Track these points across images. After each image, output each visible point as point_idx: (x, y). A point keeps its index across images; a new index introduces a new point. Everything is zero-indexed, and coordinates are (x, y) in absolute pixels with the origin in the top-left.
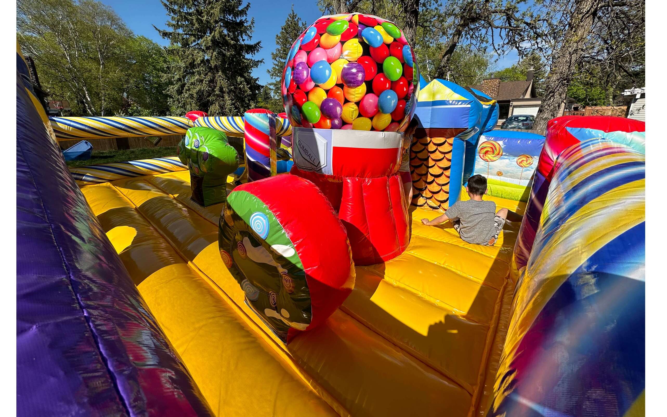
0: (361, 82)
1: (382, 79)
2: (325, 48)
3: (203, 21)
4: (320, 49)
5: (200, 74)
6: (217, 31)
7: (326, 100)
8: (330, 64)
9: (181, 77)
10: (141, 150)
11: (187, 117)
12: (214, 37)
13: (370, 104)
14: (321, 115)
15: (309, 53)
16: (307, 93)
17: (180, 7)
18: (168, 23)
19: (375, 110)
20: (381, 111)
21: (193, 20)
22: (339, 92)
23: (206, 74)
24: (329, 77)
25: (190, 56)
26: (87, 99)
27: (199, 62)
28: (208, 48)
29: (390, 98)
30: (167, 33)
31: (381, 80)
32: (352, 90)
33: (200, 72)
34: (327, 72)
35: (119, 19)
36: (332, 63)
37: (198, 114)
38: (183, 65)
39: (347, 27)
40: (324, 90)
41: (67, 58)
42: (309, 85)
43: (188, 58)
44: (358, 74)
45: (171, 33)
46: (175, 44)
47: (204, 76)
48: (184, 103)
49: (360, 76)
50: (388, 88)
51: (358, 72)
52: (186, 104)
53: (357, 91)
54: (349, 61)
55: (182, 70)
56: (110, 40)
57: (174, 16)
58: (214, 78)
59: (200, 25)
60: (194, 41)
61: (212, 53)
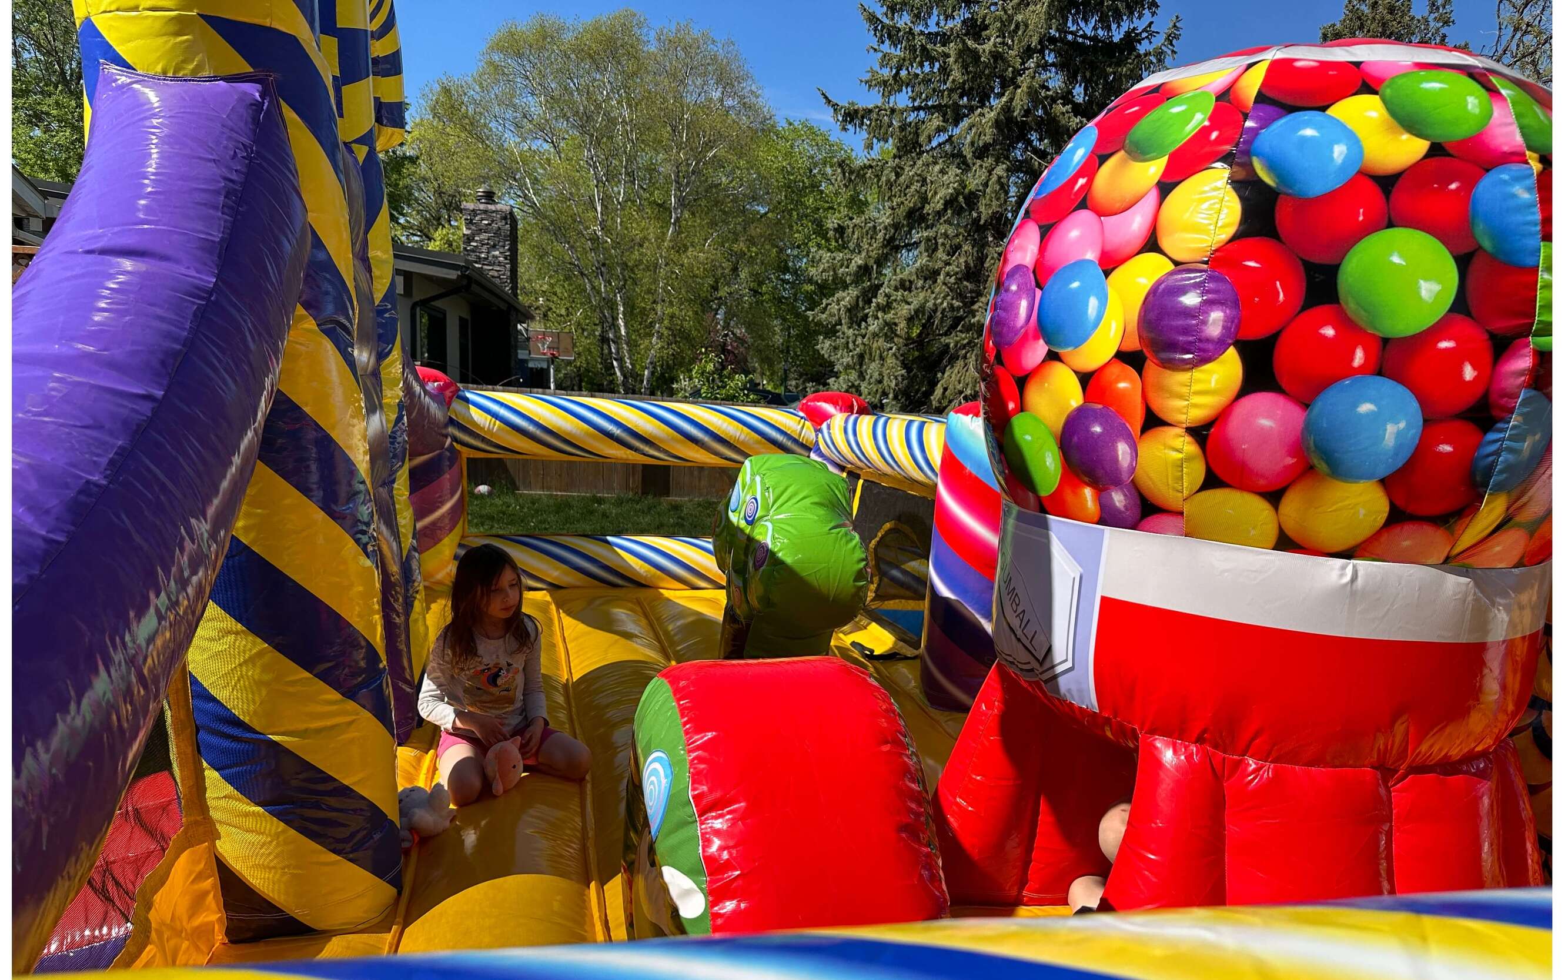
0: (1220, 346)
1: (1329, 332)
2: (1101, 212)
3: (980, 57)
4: (1085, 215)
5: (932, 248)
6: (1024, 87)
7: (1079, 410)
8: (1107, 274)
9: (871, 262)
10: (699, 505)
11: (802, 410)
12: (1007, 109)
13: (1264, 435)
14: (1064, 468)
15: (1046, 233)
16: (1023, 381)
17: (917, 16)
18: (868, 76)
19: (1290, 461)
20: (1321, 466)
21: (948, 56)
22: (1126, 383)
23: (955, 249)
24: (1096, 325)
25: (916, 186)
26: (617, 329)
27: (940, 206)
28: (981, 153)
29: (1369, 415)
30: (856, 111)
31: (1324, 337)
32: (1178, 379)
33: (936, 243)
34: (1093, 303)
35: (747, 77)
36: (1114, 269)
37: (835, 403)
38: (885, 219)
39: (1203, 121)
40: (1075, 372)
41: (596, 210)
42: (1030, 354)
43: (905, 195)
44: (1207, 313)
45: (870, 111)
46: (877, 146)
47: (945, 257)
48: (861, 356)
49: (1216, 321)
50: (1362, 370)
51: (1208, 304)
52: (867, 357)
53: (1199, 381)
54: (1176, 263)
55: (880, 236)
56: (709, 145)
57: (893, 50)
58: (981, 259)
59: (968, 73)
60: (939, 130)
61: (990, 172)
